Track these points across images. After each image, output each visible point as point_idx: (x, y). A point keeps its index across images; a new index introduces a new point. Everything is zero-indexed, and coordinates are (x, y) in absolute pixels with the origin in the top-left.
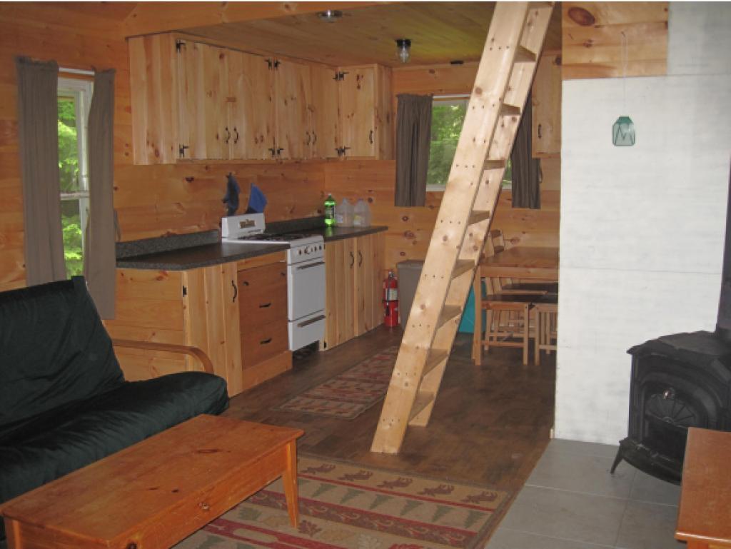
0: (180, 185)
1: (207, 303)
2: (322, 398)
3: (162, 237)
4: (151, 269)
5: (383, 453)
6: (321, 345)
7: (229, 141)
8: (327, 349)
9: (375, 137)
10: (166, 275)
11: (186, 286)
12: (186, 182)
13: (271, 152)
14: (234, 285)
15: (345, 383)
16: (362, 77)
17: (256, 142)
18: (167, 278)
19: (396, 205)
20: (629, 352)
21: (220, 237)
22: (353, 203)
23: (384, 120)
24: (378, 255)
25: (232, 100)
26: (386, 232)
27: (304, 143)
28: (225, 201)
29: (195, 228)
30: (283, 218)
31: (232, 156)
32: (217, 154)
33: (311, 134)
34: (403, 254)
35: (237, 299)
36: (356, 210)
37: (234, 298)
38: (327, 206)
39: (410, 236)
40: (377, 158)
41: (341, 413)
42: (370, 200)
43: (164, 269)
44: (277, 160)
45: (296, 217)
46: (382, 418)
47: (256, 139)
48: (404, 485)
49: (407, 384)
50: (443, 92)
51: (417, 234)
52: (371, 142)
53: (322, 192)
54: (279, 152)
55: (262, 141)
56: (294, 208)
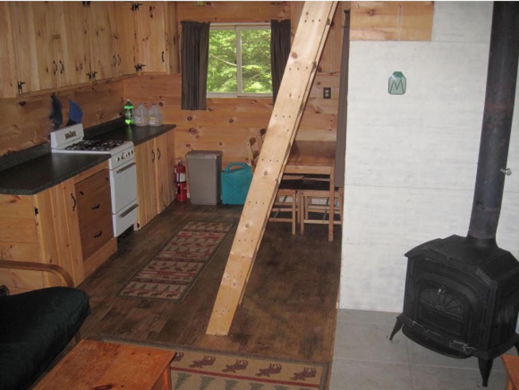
0: (15, 110)
1: (54, 216)
2: (151, 281)
3: (5, 156)
4: (5, 193)
5: (216, 335)
6: (135, 226)
7: (57, 72)
8: (140, 228)
9: (167, 57)
10: (19, 198)
11: (37, 207)
12: (20, 107)
13: (88, 76)
14: (73, 197)
15: (164, 264)
16: (154, 8)
17: (77, 70)
18: (20, 201)
19: (182, 109)
20: (406, 255)
21: (50, 148)
22: (148, 107)
23: (172, 43)
24: (170, 148)
25: (57, 37)
26: (175, 129)
27: (112, 65)
28: (51, 117)
29: (30, 144)
30: (94, 124)
31: (60, 85)
32: (48, 84)
33: (117, 57)
34: (188, 145)
35: (76, 208)
36: (150, 113)
37: (74, 207)
38: (126, 110)
39: (193, 132)
40: (169, 73)
41: (171, 296)
42: (161, 104)
43: (17, 194)
44: (93, 82)
45: (104, 121)
46: (214, 309)
47: (77, 68)
48: (243, 367)
49: (234, 284)
50: (218, 20)
51: (199, 130)
52: (163, 61)
53: (122, 98)
54: (94, 76)
55: (81, 68)
56: (102, 114)
